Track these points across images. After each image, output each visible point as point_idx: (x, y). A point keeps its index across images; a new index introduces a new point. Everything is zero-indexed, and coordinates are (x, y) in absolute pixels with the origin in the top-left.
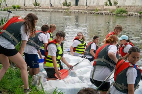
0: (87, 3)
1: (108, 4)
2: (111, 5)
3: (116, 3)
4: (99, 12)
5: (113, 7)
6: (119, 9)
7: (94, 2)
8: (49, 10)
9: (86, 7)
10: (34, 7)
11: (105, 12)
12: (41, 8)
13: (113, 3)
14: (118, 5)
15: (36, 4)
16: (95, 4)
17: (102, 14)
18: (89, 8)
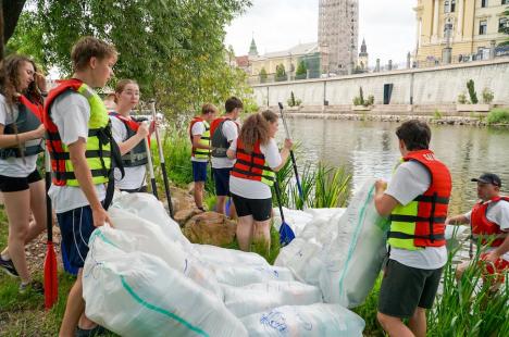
0: (411, 99)
1: (468, 98)
2: (475, 100)
3: (488, 98)
4: (444, 118)
5: (481, 106)
6: (498, 111)
7: (429, 96)
8: (322, 115)
9: (409, 108)
10: (289, 108)
11: (460, 118)
12: (303, 110)
13: (479, 97)
14: (495, 101)
15: (293, 103)
16: (433, 99)
17: (452, 123)
18: (417, 110)
